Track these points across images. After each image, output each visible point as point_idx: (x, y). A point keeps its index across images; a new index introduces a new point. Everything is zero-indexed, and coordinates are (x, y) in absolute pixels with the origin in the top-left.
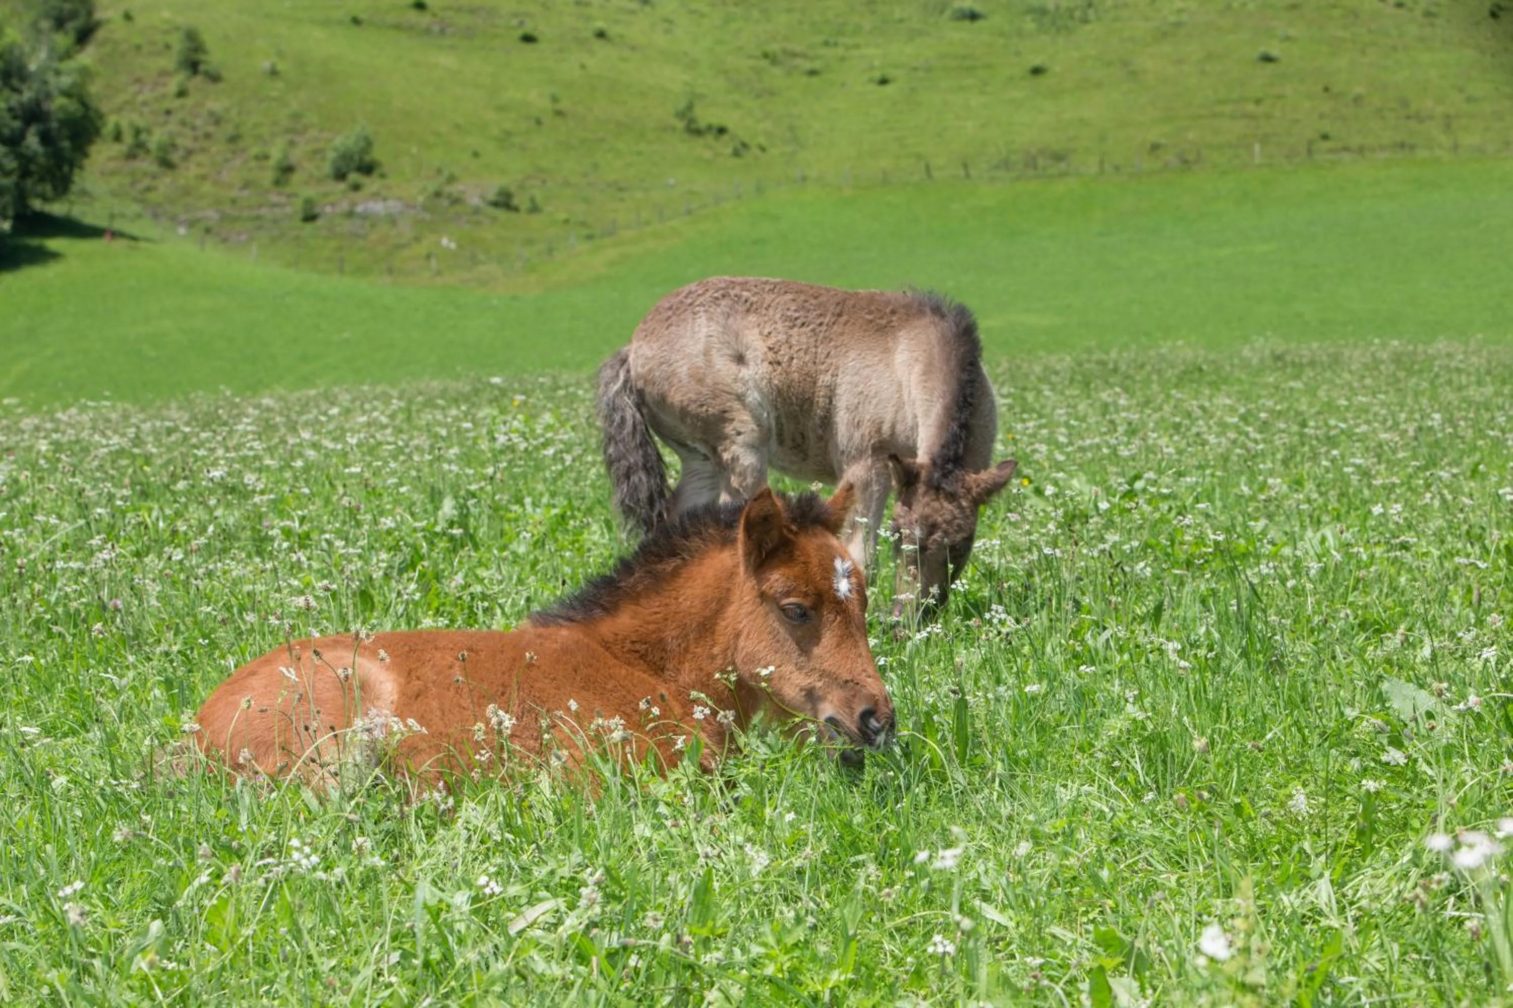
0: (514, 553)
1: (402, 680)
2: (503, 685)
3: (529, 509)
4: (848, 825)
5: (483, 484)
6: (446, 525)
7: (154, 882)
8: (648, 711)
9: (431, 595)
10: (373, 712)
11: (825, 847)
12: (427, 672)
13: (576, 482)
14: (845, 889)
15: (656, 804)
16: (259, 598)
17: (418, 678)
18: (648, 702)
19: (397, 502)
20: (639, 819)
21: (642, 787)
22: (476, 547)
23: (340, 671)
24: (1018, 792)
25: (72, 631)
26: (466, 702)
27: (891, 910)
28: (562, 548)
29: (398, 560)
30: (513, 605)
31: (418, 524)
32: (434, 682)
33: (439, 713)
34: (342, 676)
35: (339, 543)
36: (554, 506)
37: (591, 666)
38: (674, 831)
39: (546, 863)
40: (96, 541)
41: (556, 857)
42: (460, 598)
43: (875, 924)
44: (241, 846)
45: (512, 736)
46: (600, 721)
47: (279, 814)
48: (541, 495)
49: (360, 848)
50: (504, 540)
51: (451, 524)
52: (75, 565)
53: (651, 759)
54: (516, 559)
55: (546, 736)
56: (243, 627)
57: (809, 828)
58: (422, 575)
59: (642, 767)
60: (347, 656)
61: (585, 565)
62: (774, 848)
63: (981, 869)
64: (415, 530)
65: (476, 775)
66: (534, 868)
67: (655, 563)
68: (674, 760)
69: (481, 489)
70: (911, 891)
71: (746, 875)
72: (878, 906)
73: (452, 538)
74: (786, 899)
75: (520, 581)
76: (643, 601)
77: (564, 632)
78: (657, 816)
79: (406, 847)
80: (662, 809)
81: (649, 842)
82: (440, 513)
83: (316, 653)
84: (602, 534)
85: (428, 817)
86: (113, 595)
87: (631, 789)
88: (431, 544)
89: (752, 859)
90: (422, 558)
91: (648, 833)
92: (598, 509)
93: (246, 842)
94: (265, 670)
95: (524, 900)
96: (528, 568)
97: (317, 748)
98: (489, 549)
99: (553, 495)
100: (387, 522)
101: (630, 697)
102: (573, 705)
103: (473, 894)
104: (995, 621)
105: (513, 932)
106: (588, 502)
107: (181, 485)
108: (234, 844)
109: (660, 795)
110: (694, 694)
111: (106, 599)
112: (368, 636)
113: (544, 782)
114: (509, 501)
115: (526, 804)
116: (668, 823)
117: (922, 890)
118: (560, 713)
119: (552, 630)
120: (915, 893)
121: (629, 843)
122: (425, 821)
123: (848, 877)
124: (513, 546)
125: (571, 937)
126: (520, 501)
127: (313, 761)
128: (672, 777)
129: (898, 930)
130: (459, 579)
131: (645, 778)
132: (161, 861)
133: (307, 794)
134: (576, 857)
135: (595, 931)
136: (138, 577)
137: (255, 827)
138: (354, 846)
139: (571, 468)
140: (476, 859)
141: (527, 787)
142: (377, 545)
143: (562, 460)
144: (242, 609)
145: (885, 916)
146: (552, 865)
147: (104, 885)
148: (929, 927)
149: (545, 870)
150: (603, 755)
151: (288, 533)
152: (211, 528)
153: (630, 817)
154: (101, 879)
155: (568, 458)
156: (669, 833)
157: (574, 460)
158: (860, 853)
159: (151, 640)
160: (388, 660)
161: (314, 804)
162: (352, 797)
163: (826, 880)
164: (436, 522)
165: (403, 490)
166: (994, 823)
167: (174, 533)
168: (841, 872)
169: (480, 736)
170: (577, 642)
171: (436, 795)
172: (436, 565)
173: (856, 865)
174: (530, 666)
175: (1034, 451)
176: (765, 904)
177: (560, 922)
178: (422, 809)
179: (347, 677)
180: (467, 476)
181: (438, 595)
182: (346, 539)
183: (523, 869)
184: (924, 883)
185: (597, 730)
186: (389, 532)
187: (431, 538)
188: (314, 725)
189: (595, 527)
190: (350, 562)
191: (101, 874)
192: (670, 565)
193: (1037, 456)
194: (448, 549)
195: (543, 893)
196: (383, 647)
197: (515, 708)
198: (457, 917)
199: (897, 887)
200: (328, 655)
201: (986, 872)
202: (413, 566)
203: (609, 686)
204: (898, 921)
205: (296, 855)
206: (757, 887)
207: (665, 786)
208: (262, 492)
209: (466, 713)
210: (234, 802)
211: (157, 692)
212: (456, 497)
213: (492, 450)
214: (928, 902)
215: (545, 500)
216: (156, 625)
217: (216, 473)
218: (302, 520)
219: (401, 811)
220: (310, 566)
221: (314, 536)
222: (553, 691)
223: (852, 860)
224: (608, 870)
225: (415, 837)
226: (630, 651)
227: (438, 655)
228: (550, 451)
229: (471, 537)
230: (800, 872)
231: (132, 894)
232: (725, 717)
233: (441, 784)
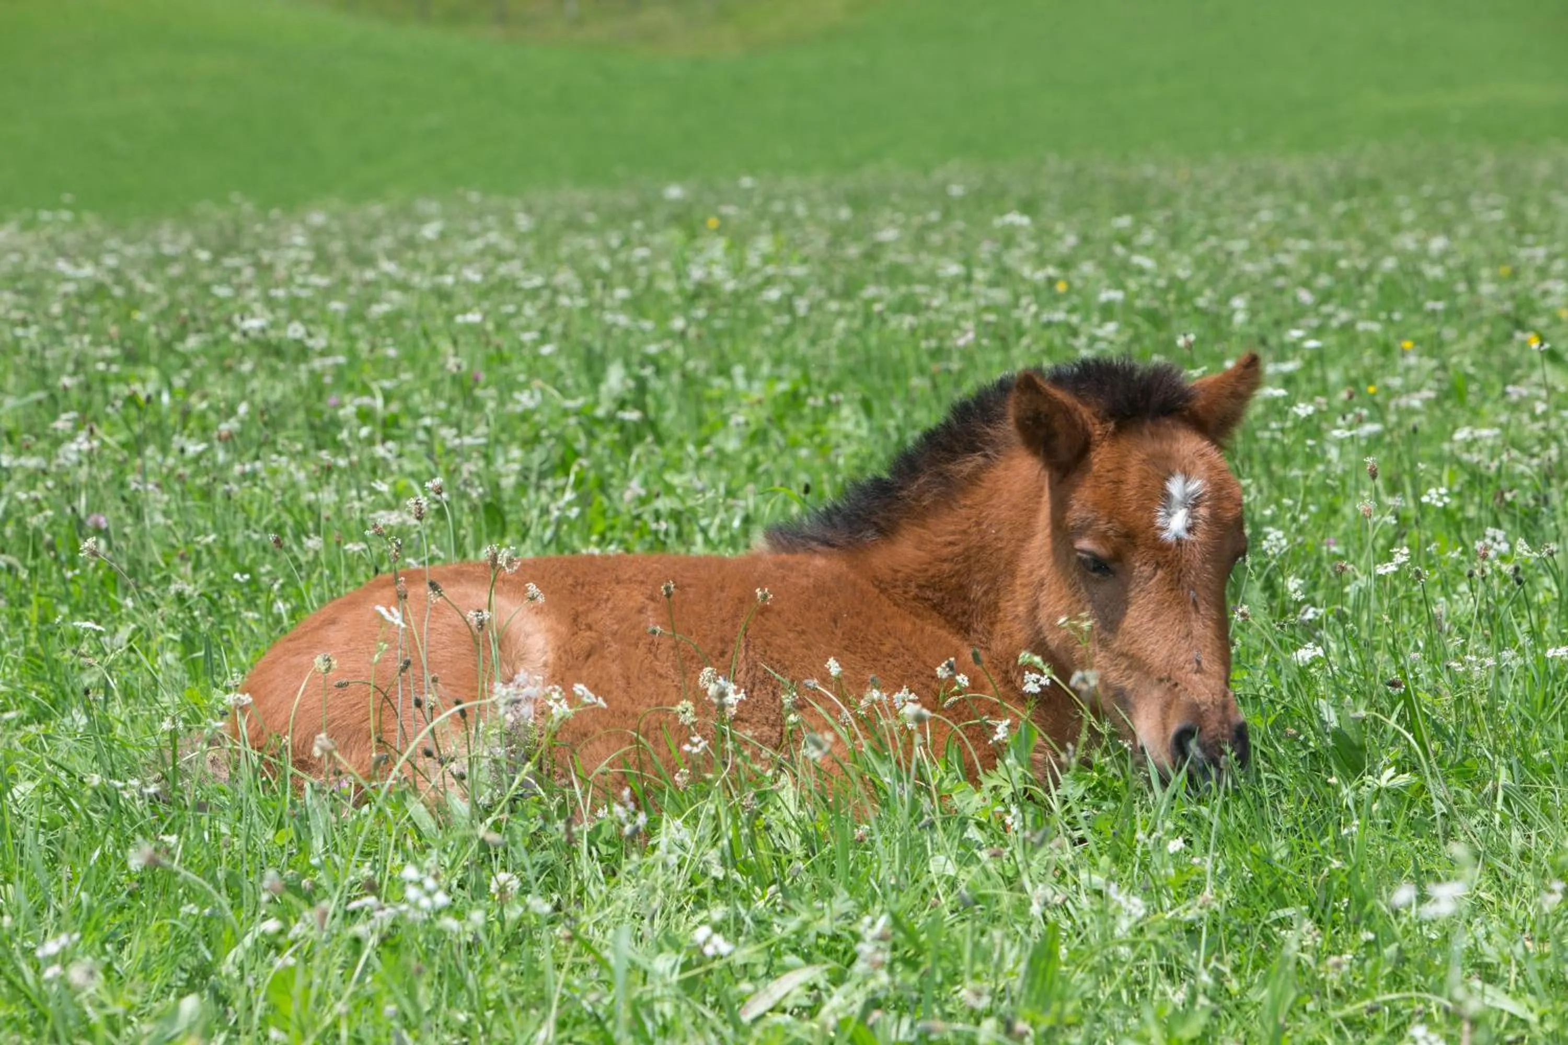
0: (720, 451)
1: (563, 629)
2: (722, 640)
3: (741, 383)
4: (1267, 860)
5: (668, 343)
6: (613, 406)
7: (181, 941)
8: (952, 681)
9: (591, 513)
10: (521, 677)
11: (1228, 895)
12: (603, 617)
13: (813, 342)
14: (1263, 960)
15: (963, 824)
16: (325, 513)
17: (590, 627)
18: (950, 666)
19: (532, 373)
20: (937, 848)
21: (941, 798)
22: (660, 440)
23: (471, 615)
24: (1536, 815)
25: (30, 562)
26: (666, 666)
27: (1337, 993)
28: (795, 445)
29: (538, 456)
30: (722, 528)
31: (570, 404)
32: (614, 634)
33: (622, 683)
34: (475, 622)
35: (447, 433)
36: (780, 379)
37: (858, 614)
38: (991, 866)
39: (794, 912)
40: (63, 423)
41: (809, 903)
42: (638, 517)
43: (1312, 1014)
44: (316, 886)
45: (737, 719)
46: (876, 694)
47: (372, 840)
48: (758, 362)
49: (502, 890)
50: (705, 431)
51: (622, 404)
52: (31, 462)
53: (954, 756)
54: (723, 459)
55: (792, 718)
56: (303, 559)
57: (1205, 863)
58: (580, 483)
59: (941, 768)
60: (479, 595)
61: (833, 469)
62: (1152, 892)
63: (1481, 931)
64: (565, 413)
65: (681, 778)
66: (776, 920)
67: (948, 461)
68: (992, 757)
69: (666, 353)
70: (1369, 964)
71: (1107, 937)
72: (1317, 988)
73: (622, 426)
74: (1170, 974)
75: (730, 493)
76: (931, 521)
77: (819, 562)
78: (965, 844)
79: (574, 886)
80: (973, 833)
81: (953, 884)
82: (603, 388)
83: (434, 586)
84: (858, 424)
85: (607, 843)
86: (95, 507)
87: (925, 802)
88: (591, 435)
89: (1119, 907)
90: (577, 454)
91: (951, 870)
92: (850, 384)
93: (322, 878)
94: (348, 617)
95: (761, 970)
96: (742, 472)
97: (433, 731)
98: (680, 443)
99: (777, 362)
100: (525, 400)
101: (918, 666)
102: (834, 667)
103: (682, 958)
104: (1491, 554)
105: (746, 1018)
106: (833, 375)
107: (192, 342)
108: (305, 883)
109: (969, 811)
110: (1025, 656)
111: (82, 512)
112: (510, 561)
113: (788, 793)
114: (708, 372)
115: (760, 823)
116: (984, 855)
117: (1388, 961)
118: (813, 682)
119: (801, 557)
120: (1376, 967)
121: (924, 883)
122: (604, 849)
123: (1267, 939)
124: (718, 440)
125: (840, 1027)
126: (724, 371)
127: (428, 754)
128: (988, 784)
129: (1349, 1022)
130: (635, 487)
131: (946, 784)
132: (189, 908)
133: (416, 808)
134: (842, 902)
135: (876, 1015)
136: (133, 480)
137: (337, 858)
138: (494, 887)
139: (805, 320)
140: (680, 910)
141: (762, 796)
142: (504, 437)
143: (791, 310)
144: (300, 532)
145: (1329, 1001)
146: (805, 915)
147: (103, 944)
148: (1397, 1021)
149: (793, 924)
150: (879, 749)
151: (365, 415)
152: (243, 408)
153: (923, 846)
154: (96, 935)
155: (801, 305)
156: (984, 869)
157: (811, 308)
158: (1286, 906)
159: (155, 578)
160: (541, 600)
161: (427, 823)
162: (488, 811)
163: (1231, 947)
164: (596, 403)
165: (546, 350)
166: (1499, 863)
167: (186, 414)
168: (1256, 932)
169: (688, 718)
170: (838, 579)
171: (617, 808)
172: (598, 466)
173: (1280, 922)
174: (764, 611)
175: (1546, 294)
176: (1138, 983)
177: (818, 1002)
178: (598, 830)
179: (481, 623)
180: (643, 332)
181: (603, 513)
182: (458, 426)
183: (758, 922)
184: (1390, 951)
185: (870, 709)
186: (525, 417)
187: (591, 426)
188: (430, 699)
189: (846, 411)
190: (468, 459)
191: (97, 927)
192: (968, 464)
193: (1550, 301)
194: (615, 442)
195: (790, 959)
196: (533, 579)
197: (741, 676)
198: (658, 993)
199: (1348, 956)
200: (450, 591)
201: (1488, 937)
202: (564, 466)
203: (886, 649)
204: (1349, 1010)
205: (412, 893)
206: (1124, 951)
207: (977, 797)
208: (324, 353)
209: (664, 683)
210: (303, 818)
211: (169, 657)
212: (627, 365)
213: (681, 291)
214: (1397, 981)
215: (765, 369)
216: (164, 555)
217: (253, 324)
218: (388, 397)
219: (568, 830)
220: (401, 468)
221: (406, 422)
222: (800, 652)
223: (1274, 916)
224: (896, 920)
225: (587, 873)
226: (916, 598)
227: (621, 592)
228: (773, 294)
229: (650, 424)
230: (1192, 931)
231: (147, 959)
232: (1084, 680)
233: (626, 793)
